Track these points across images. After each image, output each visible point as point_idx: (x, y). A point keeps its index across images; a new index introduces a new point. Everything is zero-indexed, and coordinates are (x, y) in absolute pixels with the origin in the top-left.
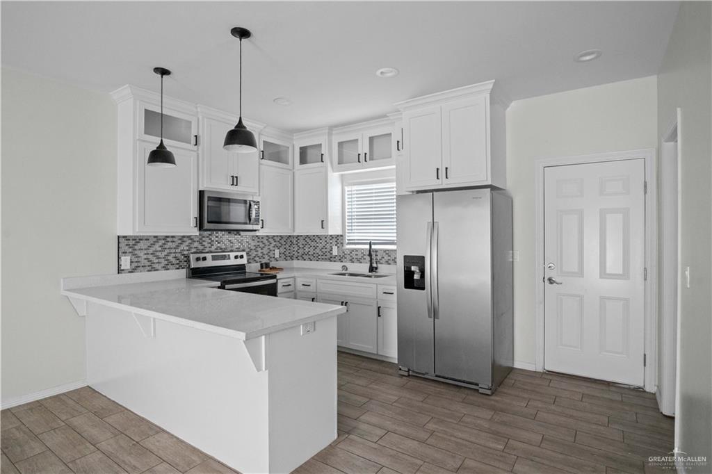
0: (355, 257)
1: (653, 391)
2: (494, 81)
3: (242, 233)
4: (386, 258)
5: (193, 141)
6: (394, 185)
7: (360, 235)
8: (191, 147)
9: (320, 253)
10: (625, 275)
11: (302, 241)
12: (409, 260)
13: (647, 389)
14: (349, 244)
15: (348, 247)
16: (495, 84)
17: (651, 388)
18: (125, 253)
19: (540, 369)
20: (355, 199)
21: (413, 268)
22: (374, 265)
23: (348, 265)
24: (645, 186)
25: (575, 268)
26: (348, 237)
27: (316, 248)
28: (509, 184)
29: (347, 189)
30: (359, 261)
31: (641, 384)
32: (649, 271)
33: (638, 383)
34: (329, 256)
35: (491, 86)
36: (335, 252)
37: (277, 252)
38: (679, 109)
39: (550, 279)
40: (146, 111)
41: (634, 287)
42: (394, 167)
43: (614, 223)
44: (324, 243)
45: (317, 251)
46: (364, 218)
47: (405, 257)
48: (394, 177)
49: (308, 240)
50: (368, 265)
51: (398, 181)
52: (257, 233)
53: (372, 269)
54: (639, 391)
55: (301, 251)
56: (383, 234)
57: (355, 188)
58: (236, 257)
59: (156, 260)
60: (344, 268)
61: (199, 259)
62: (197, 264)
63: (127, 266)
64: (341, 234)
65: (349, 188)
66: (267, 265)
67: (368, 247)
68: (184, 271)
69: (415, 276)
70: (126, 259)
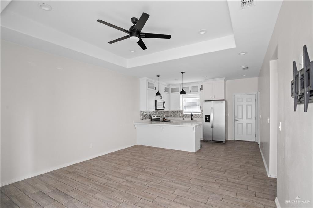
0: (186, 116)
3: (159, 110)
4: (195, 116)
5: (155, 89)
6: (199, 98)
7: (187, 111)
8: (154, 90)
10: (251, 118)
12: (206, 116)
13: (256, 142)
14: (184, 113)
17: (256, 141)
19: (234, 140)
20: (186, 102)
21: (207, 118)
22: (192, 118)
23: (185, 118)
24: (255, 100)
25: (241, 117)
26: (184, 111)
28: (227, 99)
29: (184, 99)
30: (188, 117)
32: (256, 117)
33: (254, 140)
34: (178, 116)
35: (224, 79)
36: (180, 115)
37: (165, 115)
38: (260, 89)
39: (236, 120)
40: (149, 83)
41: (253, 121)
42: (199, 94)
43: (249, 107)
44: (177, 113)
45: (175, 115)
46: (189, 106)
47: (205, 115)
48: (199, 96)
50: (191, 118)
51: (200, 97)
52: (164, 110)
53: (192, 119)
54: (254, 142)
56: (196, 110)
58: (159, 116)
59: (146, 117)
60: (183, 119)
61: (153, 117)
62: (153, 118)
63: (142, 118)
64: (182, 110)
65: (185, 99)
66: (164, 118)
67: (191, 113)
68: (150, 120)
69: (208, 120)
70: (142, 116)
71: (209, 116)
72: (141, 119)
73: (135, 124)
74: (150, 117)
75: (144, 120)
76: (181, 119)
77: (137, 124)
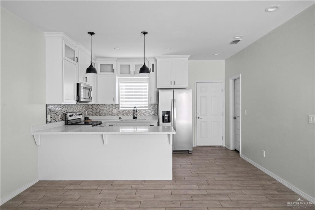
0: (126, 113)
1: (224, 146)
2: (190, 55)
4: (140, 113)
7: (126, 104)
9: (106, 112)
10: (217, 115)
11: (95, 107)
12: (164, 113)
14: (121, 108)
15: (121, 109)
16: (190, 56)
18: (48, 113)
19: (196, 146)
20: (125, 89)
21: (166, 115)
22: (135, 116)
23: (122, 117)
24: (222, 90)
26: (121, 105)
27: (103, 110)
29: (120, 84)
30: (127, 115)
31: (221, 145)
32: (223, 113)
34: (111, 113)
35: (189, 57)
36: (114, 111)
38: (241, 74)
39: (199, 118)
44: (108, 108)
45: (104, 111)
46: (130, 97)
48: (147, 81)
49: (99, 106)
50: (132, 116)
53: (134, 118)
55: (94, 112)
56: (141, 103)
57: (125, 84)
58: (79, 114)
59: (56, 117)
60: (120, 118)
61: (70, 116)
62: (70, 118)
63: (49, 120)
64: (118, 103)
65: (122, 84)
66: (88, 118)
67: (133, 109)
68: (64, 122)
69: (166, 118)
70: (49, 116)
71: (168, 113)
72: (47, 122)
73: (34, 134)
74: (64, 117)
75: (53, 124)
76: (116, 118)
77: (38, 133)
